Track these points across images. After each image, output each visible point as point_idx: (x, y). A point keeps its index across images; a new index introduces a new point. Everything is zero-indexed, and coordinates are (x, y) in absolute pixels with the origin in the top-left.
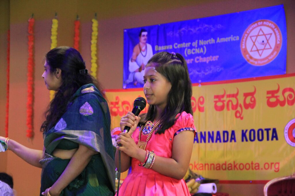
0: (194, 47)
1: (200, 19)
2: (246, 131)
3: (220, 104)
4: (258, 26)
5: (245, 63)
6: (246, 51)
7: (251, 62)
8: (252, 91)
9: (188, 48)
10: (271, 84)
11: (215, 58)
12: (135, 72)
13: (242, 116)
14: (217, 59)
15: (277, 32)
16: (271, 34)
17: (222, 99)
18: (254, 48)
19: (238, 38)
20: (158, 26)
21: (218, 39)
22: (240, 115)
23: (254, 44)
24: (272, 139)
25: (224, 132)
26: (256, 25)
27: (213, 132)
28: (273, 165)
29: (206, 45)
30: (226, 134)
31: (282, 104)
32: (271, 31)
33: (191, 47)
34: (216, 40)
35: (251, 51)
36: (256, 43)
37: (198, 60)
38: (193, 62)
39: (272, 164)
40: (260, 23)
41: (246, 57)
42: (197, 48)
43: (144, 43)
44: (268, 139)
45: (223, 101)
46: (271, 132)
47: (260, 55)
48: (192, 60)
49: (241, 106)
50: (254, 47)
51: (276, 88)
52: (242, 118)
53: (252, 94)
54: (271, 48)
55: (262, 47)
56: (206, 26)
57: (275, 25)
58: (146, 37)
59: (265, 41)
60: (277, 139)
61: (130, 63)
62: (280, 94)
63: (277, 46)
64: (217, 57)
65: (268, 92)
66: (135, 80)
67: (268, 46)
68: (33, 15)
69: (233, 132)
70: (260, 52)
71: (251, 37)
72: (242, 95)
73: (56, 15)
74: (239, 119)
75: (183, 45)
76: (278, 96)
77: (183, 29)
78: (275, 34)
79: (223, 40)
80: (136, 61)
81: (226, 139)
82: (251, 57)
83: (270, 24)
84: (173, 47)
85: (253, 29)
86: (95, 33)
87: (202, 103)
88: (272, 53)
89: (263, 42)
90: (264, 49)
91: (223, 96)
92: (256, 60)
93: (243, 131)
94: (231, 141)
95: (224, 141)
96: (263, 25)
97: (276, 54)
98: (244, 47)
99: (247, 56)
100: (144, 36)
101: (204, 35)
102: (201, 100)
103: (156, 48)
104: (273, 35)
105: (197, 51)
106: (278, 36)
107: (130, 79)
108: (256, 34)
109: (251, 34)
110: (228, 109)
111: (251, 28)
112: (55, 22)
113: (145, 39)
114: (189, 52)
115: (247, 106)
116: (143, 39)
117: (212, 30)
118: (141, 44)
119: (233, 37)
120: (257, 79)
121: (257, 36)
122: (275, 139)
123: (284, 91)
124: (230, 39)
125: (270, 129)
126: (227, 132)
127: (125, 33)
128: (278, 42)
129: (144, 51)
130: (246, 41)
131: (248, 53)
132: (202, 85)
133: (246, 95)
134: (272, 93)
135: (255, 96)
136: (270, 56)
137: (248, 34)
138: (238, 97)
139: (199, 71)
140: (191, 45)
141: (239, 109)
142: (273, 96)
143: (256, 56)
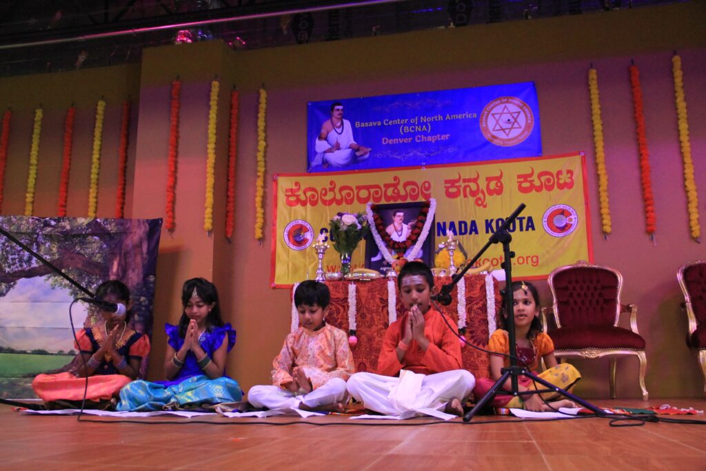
0: (414, 124)
1: (421, 94)
2: (492, 220)
3: (453, 190)
4: (502, 103)
5: (487, 143)
6: (487, 129)
7: (496, 142)
8: (498, 174)
9: (405, 125)
10: (523, 167)
11: (446, 137)
12: (325, 152)
13: (485, 204)
14: (447, 138)
15: (526, 110)
16: (519, 112)
17: (456, 184)
18: (498, 127)
19: (475, 115)
20: (359, 99)
21: (448, 115)
22: (483, 203)
23: (497, 123)
24: (527, 230)
25: (460, 223)
26: (499, 101)
27: (444, 223)
28: (530, 260)
29: (431, 122)
30: (463, 225)
31: (539, 189)
32: (519, 110)
33: (409, 124)
34: (444, 117)
35: (494, 130)
36: (500, 122)
37: (418, 139)
38: (413, 141)
39: (527, 258)
40: (503, 100)
41: (488, 137)
42: (418, 125)
43: (339, 119)
44: (521, 229)
45: (458, 187)
46: (525, 222)
47: (507, 135)
48: (410, 139)
49: (483, 192)
50: (497, 125)
51: (529, 172)
52: (485, 206)
53: (498, 179)
54: (520, 127)
55: (510, 126)
56: (429, 100)
57: (522, 103)
58: (341, 112)
59: (512, 120)
60: (533, 229)
61: (318, 142)
62: (535, 177)
63: (527, 126)
64: (448, 135)
65: (519, 177)
66: (325, 162)
67: (516, 125)
68: (178, 77)
69: (473, 223)
70: (507, 131)
71: (493, 115)
72: (485, 179)
73: (216, 77)
74: (482, 207)
75: (397, 122)
76: (533, 181)
77: (397, 103)
78: (525, 112)
79: (454, 116)
80: (326, 139)
81: (463, 231)
82: (494, 137)
83: (517, 102)
84: (382, 124)
85: (496, 105)
86: (263, 106)
87: (428, 189)
88: (522, 133)
89: (509, 120)
90: (512, 128)
91: (458, 181)
92: (501, 140)
93: (487, 221)
94: (470, 233)
95: (461, 233)
96: (508, 102)
97: (527, 134)
98: (484, 125)
99: (489, 135)
100: (338, 110)
101: (428, 112)
102: (427, 185)
103: (358, 124)
104: (522, 113)
105: (418, 129)
106: (529, 115)
107: (317, 161)
108: (500, 112)
109: (493, 112)
110: (465, 196)
111: (492, 105)
112: (216, 84)
113: (340, 114)
114: (407, 129)
115: (491, 192)
116: (336, 114)
117: (439, 106)
118: (334, 119)
119: (468, 114)
120: (503, 162)
121: (501, 114)
122: (530, 229)
123: (540, 175)
124: (465, 116)
125: (524, 218)
126: (465, 223)
127: (308, 107)
128: (529, 122)
129: (339, 127)
130: (486, 119)
131: (490, 133)
132: (426, 168)
133: (489, 179)
134: (525, 177)
135: (502, 180)
136: (520, 135)
137: (489, 112)
138: (479, 182)
139: (422, 152)
140: (409, 122)
141: (480, 195)
142: (525, 181)
143: (502, 135)
